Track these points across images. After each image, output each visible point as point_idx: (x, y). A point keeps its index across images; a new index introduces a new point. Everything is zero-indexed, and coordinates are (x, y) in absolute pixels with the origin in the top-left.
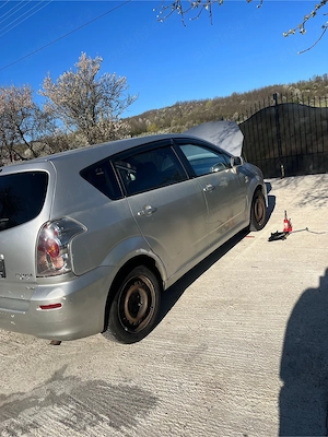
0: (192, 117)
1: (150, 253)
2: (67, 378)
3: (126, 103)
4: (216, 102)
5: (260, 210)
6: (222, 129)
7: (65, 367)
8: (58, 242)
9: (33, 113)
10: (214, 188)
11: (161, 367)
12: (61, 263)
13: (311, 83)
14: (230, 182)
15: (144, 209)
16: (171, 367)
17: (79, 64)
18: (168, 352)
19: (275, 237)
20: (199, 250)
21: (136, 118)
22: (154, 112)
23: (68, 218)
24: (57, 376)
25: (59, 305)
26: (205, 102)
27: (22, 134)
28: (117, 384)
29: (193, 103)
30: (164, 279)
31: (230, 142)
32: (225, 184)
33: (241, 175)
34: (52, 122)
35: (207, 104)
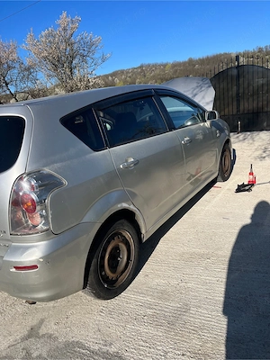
0: (153, 77)
1: (132, 207)
2: (43, 335)
3: (100, 61)
4: (174, 65)
5: (227, 162)
6: (195, 85)
7: (42, 321)
8: (34, 196)
9: (17, 66)
10: (190, 141)
11: (142, 329)
12: (38, 220)
13: (254, 53)
14: (205, 135)
15: (126, 161)
16: (153, 331)
17: (60, 22)
18: (149, 312)
19: (241, 189)
20: (175, 201)
21: (107, 76)
22: (122, 72)
23: (47, 170)
24: (33, 333)
25: (35, 267)
26: (165, 65)
27: (7, 84)
28: (97, 348)
29: (155, 66)
30: (143, 231)
31: (203, 98)
32: (200, 137)
33: (214, 129)
34: (34, 75)
35: (167, 67)
